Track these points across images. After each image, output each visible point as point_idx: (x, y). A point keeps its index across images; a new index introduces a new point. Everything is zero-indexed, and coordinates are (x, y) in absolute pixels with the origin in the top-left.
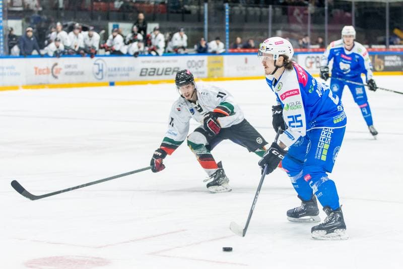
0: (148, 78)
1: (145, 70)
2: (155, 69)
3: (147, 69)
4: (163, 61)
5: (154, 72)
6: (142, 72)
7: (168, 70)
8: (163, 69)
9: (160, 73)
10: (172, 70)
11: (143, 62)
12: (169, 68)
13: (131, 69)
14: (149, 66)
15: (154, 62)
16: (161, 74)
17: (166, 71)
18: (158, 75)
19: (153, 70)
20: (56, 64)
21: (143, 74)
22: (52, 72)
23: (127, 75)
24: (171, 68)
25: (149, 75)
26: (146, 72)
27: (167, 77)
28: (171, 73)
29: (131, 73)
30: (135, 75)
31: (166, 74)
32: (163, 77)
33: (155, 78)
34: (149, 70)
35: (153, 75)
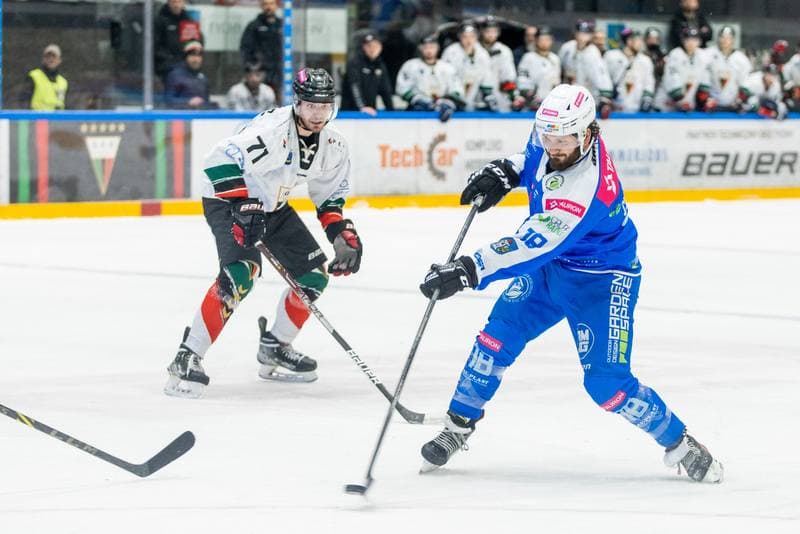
0: (705, 182)
1: (697, 160)
2: (727, 156)
3: (703, 156)
4: (752, 134)
5: (724, 165)
6: (688, 164)
7: (766, 159)
8: (751, 156)
9: (740, 167)
10: (777, 161)
11: (692, 135)
12: (766, 154)
13: (658, 155)
14: (710, 147)
15: (724, 135)
16: (745, 173)
17: (759, 163)
18: (734, 173)
19: (721, 160)
20: (442, 138)
21: (691, 169)
22: (430, 161)
23: (646, 172)
24: (773, 155)
25: (710, 173)
26: (701, 165)
27: (760, 180)
28: (772, 168)
29: (655, 167)
30: (668, 174)
31: (757, 172)
32: (751, 180)
33: (728, 181)
34: (710, 159)
35: (721, 173)
